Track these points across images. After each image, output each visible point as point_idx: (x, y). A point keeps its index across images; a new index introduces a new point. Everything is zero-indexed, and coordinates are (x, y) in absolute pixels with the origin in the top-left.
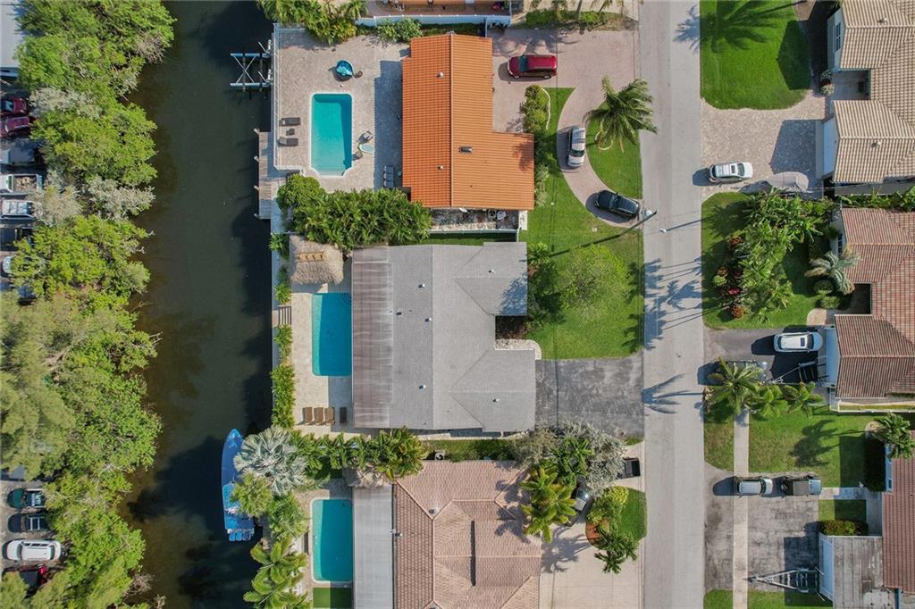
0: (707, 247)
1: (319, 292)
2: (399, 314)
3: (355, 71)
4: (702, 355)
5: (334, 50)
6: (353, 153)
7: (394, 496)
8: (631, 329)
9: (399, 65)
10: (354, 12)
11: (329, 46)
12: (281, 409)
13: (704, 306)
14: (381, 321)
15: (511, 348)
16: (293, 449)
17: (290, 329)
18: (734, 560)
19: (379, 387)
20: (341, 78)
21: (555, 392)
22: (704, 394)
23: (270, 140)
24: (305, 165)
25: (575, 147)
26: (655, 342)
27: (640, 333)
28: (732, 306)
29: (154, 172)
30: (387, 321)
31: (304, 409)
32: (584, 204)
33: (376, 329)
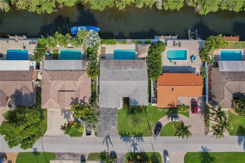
0: (147, 154)
1: (136, 52)
2: (130, 72)
3: (193, 61)
4: (118, 152)
5: (198, 55)
6: (172, 60)
7: (82, 70)
8: (125, 133)
9: (195, 72)
10: (208, 61)
11: (199, 54)
12: (105, 41)
13: (132, 153)
14: (128, 67)
15: (121, 101)
16: (95, 44)
17: (126, 44)
18: (63, 161)
19: (111, 67)
20: (191, 57)
21: (109, 113)
22: (108, 153)
23: (175, 39)
24: (168, 48)
25: (174, 118)
26: (122, 140)
27: (125, 136)
28: (132, 160)
29: (167, 9)
30: (128, 69)
31: (105, 47)
32: (159, 121)
33: (126, 66)
